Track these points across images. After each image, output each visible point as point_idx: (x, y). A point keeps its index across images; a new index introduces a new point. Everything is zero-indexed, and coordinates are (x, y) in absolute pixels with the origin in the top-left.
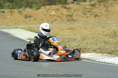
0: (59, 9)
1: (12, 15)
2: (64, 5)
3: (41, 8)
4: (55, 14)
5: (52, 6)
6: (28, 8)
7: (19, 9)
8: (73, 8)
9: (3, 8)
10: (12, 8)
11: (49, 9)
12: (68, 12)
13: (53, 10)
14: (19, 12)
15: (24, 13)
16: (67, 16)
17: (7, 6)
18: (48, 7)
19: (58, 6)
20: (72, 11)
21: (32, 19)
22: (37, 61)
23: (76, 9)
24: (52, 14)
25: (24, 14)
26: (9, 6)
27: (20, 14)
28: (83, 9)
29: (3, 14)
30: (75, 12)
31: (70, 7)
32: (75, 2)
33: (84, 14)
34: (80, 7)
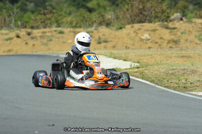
0: (157, 30)
2: (166, 23)
3: (124, 27)
4: (149, 38)
5: (144, 24)
6: (104, 27)
7: (87, 28)
8: (180, 28)
9: (61, 25)
10: (75, 27)
11: (139, 29)
12: (172, 35)
13: (145, 30)
15: (96, 35)
16: (169, 42)
17: (67, 22)
18: (137, 26)
19: (156, 25)
20: (179, 34)
21: (109, 45)
23: (185, 30)
24: (143, 37)
25: (97, 37)
26: (71, 23)
28: (198, 31)
29: (60, 35)
30: (184, 35)
31: (176, 26)
32: (184, 18)
33: (199, 39)
34: (193, 27)
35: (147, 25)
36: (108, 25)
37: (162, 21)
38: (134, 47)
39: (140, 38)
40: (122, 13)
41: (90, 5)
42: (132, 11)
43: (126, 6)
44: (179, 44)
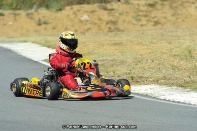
0: (96, 11)
1: (16, 20)
2: (104, 5)
3: (64, 9)
4: (88, 19)
5: (83, 6)
6: (43, 8)
7: (27, 10)
8: (118, 10)
9: (2, 7)
10: (16, 9)
11: (78, 11)
12: (109, 16)
13: (84, 12)
14: (28, 15)
15: (37, 17)
16: (107, 23)
17: (7, 5)
18: (76, 7)
19: (94, 6)
20: (117, 14)
21: (49, 27)
23: (123, 11)
24: (82, 19)
25: (37, 19)
26: (11, 5)
27: (29, 18)
28: (135, 12)
30: (122, 16)
31: (114, 7)
33: (136, 20)
34: (130, 8)
35: (86, 7)
36: (48, 6)
37: (101, 2)
39: (80, 19)
44: (117, 25)
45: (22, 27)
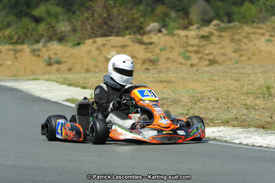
0: (128, 46)
1: (16, 58)
2: (139, 37)
3: (84, 43)
5: (110, 38)
6: (55, 42)
7: (32, 44)
8: (159, 44)
10: (17, 43)
11: (104, 45)
12: (148, 52)
13: (112, 47)
14: (33, 51)
15: (45, 54)
16: (144, 62)
17: (5, 37)
18: (100, 41)
19: (126, 39)
20: (157, 50)
21: (64, 67)
22: (104, 143)
23: (165, 46)
24: (109, 56)
25: (46, 57)
26: (11, 38)
27: (34, 56)
28: (183, 47)
30: (163, 52)
31: (153, 40)
32: (163, 30)
33: (184, 58)
34: (176, 41)
35: (114, 40)
36: (61, 39)
37: (135, 33)
38: (97, 70)
39: (106, 57)
40: (80, 23)
41: (36, 13)
42: (93, 21)
43: (86, 14)
44: (158, 65)
45: (25, 68)
